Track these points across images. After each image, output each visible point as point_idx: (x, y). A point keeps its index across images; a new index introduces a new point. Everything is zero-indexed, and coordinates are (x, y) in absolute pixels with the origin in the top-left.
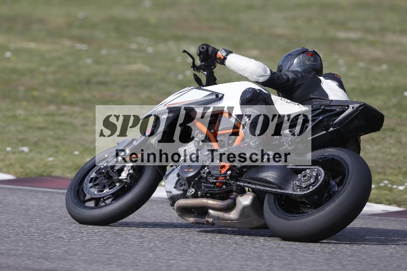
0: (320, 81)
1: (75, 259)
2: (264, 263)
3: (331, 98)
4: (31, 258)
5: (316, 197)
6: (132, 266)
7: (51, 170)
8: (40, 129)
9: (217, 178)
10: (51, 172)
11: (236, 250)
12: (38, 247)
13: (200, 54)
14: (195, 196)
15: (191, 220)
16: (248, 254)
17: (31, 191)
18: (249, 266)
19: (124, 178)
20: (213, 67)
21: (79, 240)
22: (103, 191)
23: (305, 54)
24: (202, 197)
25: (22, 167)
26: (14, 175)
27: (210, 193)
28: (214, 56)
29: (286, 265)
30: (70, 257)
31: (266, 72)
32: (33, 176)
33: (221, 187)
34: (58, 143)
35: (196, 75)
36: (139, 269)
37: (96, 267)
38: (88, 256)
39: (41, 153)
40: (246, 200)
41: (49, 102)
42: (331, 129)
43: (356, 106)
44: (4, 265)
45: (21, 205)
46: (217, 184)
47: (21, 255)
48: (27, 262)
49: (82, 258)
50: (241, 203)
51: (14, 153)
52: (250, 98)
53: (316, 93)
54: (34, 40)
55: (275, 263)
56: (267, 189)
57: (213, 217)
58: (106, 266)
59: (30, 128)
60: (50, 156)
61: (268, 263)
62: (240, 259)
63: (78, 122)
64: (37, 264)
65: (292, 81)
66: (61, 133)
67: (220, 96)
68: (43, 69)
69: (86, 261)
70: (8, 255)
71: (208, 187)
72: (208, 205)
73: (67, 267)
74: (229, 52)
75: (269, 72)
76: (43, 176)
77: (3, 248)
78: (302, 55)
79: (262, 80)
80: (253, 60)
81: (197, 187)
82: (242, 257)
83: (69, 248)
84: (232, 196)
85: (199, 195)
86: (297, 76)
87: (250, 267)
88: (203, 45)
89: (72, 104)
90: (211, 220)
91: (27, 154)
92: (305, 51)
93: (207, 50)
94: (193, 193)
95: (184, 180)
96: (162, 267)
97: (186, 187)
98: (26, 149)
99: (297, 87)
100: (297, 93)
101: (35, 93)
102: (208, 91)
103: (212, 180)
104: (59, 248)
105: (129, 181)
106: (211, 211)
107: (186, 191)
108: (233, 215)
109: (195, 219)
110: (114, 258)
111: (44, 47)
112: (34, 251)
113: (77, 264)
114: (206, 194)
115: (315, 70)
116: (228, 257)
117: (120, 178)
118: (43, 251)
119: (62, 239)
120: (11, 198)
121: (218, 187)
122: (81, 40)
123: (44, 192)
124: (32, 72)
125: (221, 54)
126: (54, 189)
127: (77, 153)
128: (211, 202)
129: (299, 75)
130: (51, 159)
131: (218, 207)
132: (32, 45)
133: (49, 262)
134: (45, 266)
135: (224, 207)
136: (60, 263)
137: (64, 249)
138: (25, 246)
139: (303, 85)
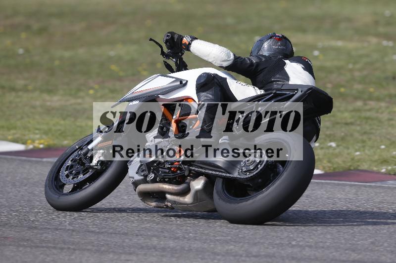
0: (285, 64)
1: (382, 250)
4: (339, 250)
5: (260, 180)
7: (358, 164)
8: (347, 124)
9: (172, 164)
10: (359, 166)
12: (345, 239)
13: (167, 42)
14: (154, 181)
15: (153, 204)
17: (339, 185)
21: (385, 231)
23: (273, 39)
24: (160, 182)
25: (329, 162)
26: (322, 170)
27: (167, 178)
28: (179, 43)
30: (377, 248)
31: (229, 57)
32: (341, 170)
33: (176, 172)
34: (365, 137)
35: (166, 62)
39: (348, 148)
40: (198, 184)
41: (356, 98)
43: (305, 89)
44: (312, 258)
45: (328, 198)
46: (172, 169)
47: (328, 247)
48: (334, 254)
49: (388, 249)
50: (194, 187)
51: (322, 148)
52: (204, 83)
54: (341, 38)
56: (217, 173)
57: (170, 201)
59: (338, 123)
60: (356, 151)
63: (385, 116)
64: (344, 255)
65: (255, 65)
66: (367, 128)
67: (184, 82)
68: (351, 66)
69: (392, 252)
70: (316, 247)
71: (165, 172)
72: (166, 190)
73: (374, 258)
74: (194, 38)
75: (232, 57)
76: (350, 170)
77: (311, 240)
78: (269, 40)
79: (225, 64)
80: (217, 46)
81: (156, 172)
83: (376, 240)
84: (187, 181)
85: (158, 180)
86: (261, 59)
88: (168, 33)
89: (378, 99)
90: (170, 204)
91: (334, 149)
93: (172, 38)
94: (152, 178)
95: (145, 165)
97: (146, 173)
98: (333, 144)
99: (260, 71)
101: (342, 90)
103: (167, 166)
104: (366, 239)
105: (99, 167)
106: (168, 196)
107: (147, 176)
108: (188, 199)
109: (156, 203)
111: (351, 45)
112: (342, 243)
113: (384, 255)
114: (164, 179)
118: (350, 242)
120: (319, 192)
121: (173, 172)
123: (351, 186)
124: (339, 69)
125: (186, 40)
126: (361, 182)
127: (383, 147)
128: (166, 187)
129: (264, 59)
130: (358, 153)
131: (173, 191)
132: (340, 44)
133: (356, 253)
134: (352, 257)
135: (179, 191)
136: (366, 254)
137: (370, 240)
138: (333, 239)
139: (266, 69)
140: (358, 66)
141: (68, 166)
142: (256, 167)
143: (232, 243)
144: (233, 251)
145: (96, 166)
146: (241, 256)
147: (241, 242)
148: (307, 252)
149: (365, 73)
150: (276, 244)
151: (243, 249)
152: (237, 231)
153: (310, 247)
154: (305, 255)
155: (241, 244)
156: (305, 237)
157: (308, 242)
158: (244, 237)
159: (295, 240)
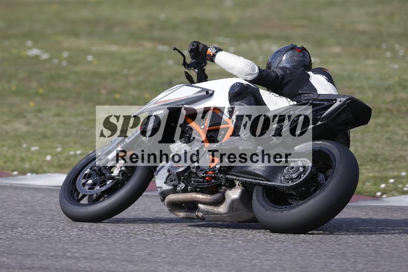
0: (309, 76)
1: (159, 261)
2: (348, 260)
3: (319, 92)
4: (115, 261)
6: (216, 267)
9: (206, 173)
11: (320, 248)
12: (121, 250)
13: (191, 51)
14: (185, 191)
15: (182, 214)
16: (332, 252)
18: (332, 263)
19: (116, 174)
20: (203, 65)
22: (93, 189)
23: (294, 50)
24: (192, 191)
27: (199, 188)
28: (204, 53)
29: (370, 261)
30: (154, 259)
31: (254, 71)
33: (211, 181)
35: (187, 73)
36: (223, 269)
37: (180, 269)
38: (172, 258)
40: (234, 194)
42: (319, 123)
43: (343, 99)
46: (207, 178)
47: (104, 258)
48: (110, 265)
49: (165, 260)
50: (230, 197)
53: (305, 88)
54: (115, 42)
55: (359, 259)
58: (190, 268)
61: (352, 260)
62: (324, 257)
64: (120, 267)
67: (210, 92)
68: (125, 71)
69: (169, 263)
70: (92, 259)
71: (198, 182)
72: (198, 200)
74: (219, 50)
75: (257, 71)
77: (87, 252)
78: (290, 51)
79: (249, 78)
81: (187, 181)
82: (326, 255)
83: (153, 251)
84: (222, 190)
85: (189, 190)
86: (285, 72)
87: (334, 265)
88: (193, 42)
90: (200, 214)
92: (293, 48)
93: (198, 47)
94: (183, 188)
95: (174, 175)
96: (245, 267)
97: (176, 182)
100: (287, 89)
101: (117, 96)
102: (198, 87)
103: (201, 175)
104: (142, 250)
105: (121, 178)
106: (201, 206)
107: (177, 186)
108: (222, 209)
109: (185, 213)
110: (197, 259)
111: (126, 50)
112: (118, 255)
113: (161, 266)
114: (196, 188)
115: (304, 65)
116: (311, 255)
117: (112, 175)
118: (127, 254)
119: (145, 242)
121: (207, 181)
122: (162, 41)
124: (114, 74)
125: (211, 51)
128: (200, 196)
129: (288, 72)
131: (207, 201)
132: (114, 48)
133: (133, 265)
134: (129, 269)
135: (213, 201)
136: (144, 266)
137: (148, 251)
138: (109, 250)
139: (292, 82)
140: (133, 71)
141: (86, 174)
142: (299, 177)
143: (5, 255)
144: (6, 263)
145: (117, 176)
146: (14, 268)
147: (14, 254)
148: (83, 264)
149: (141, 78)
150: (50, 256)
151: (16, 261)
152: (10, 242)
153: (86, 258)
154: (80, 267)
155: (14, 256)
156: (80, 248)
157: (84, 254)
158: (17, 249)
159: (69, 251)
